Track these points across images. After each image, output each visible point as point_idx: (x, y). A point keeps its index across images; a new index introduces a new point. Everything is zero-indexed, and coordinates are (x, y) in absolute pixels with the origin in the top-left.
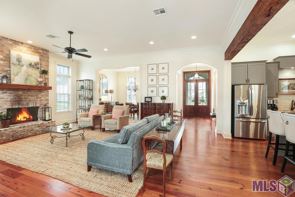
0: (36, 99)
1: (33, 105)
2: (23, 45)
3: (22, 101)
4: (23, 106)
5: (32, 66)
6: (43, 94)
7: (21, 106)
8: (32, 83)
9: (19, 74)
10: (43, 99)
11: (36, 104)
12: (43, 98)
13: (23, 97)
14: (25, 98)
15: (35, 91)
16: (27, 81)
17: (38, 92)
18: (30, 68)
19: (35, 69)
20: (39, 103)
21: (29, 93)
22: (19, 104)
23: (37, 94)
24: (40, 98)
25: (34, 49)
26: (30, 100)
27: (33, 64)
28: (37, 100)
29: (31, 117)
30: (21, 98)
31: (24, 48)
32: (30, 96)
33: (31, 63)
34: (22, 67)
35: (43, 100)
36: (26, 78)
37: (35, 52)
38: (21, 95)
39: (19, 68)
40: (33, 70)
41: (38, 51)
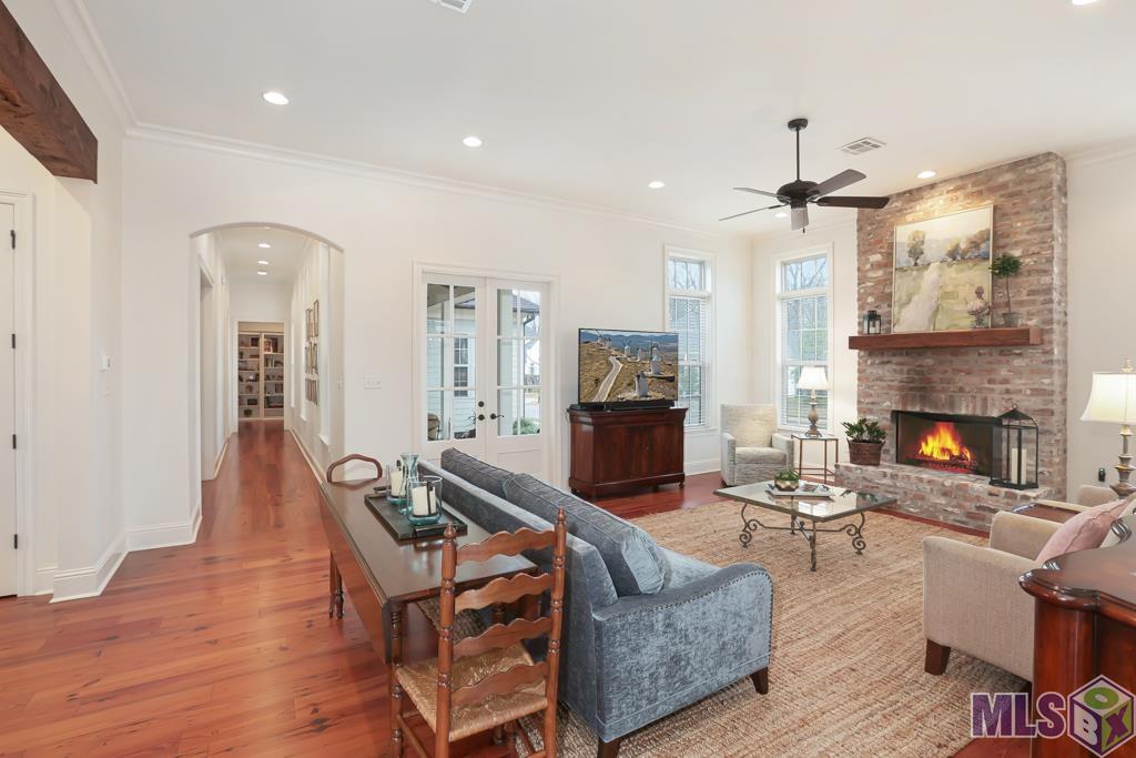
0: (987, 386)
1: (974, 408)
2: (936, 192)
3: (933, 389)
4: (936, 407)
5: (959, 258)
6: (1017, 362)
7: (930, 407)
8: (956, 322)
9: (915, 298)
10: (1019, 387)
11: (985, 407)
12: (1017, 383)
13: (936, 377)
14: (941, 379)
15: (980, 354)
16: (939, 317)
17: (996, 357)
18: (950, 265)
19: (971, 264)
20: (997, 403)
21: (958, 362)
22: (923, 400)
23: (990, 363)
24: (1006, 381)
25: (974, 184)
26: (961, 390)
27: (963, 246)
28: (993, 390)
29: (968, 456)
30: (929, 381)
31: (935, 203)
32: (960, 371)
33: (958, 246)
34: (926, 273)
35: (1021, 391)
36: (935, 306)
37: (980, 193)
38: (931, 369)
39: (914, 279)
40: (962, 271)
41: (991, 184)
